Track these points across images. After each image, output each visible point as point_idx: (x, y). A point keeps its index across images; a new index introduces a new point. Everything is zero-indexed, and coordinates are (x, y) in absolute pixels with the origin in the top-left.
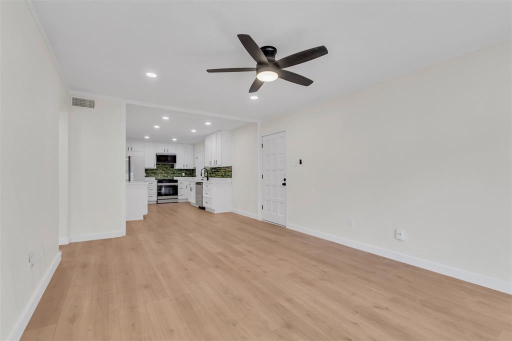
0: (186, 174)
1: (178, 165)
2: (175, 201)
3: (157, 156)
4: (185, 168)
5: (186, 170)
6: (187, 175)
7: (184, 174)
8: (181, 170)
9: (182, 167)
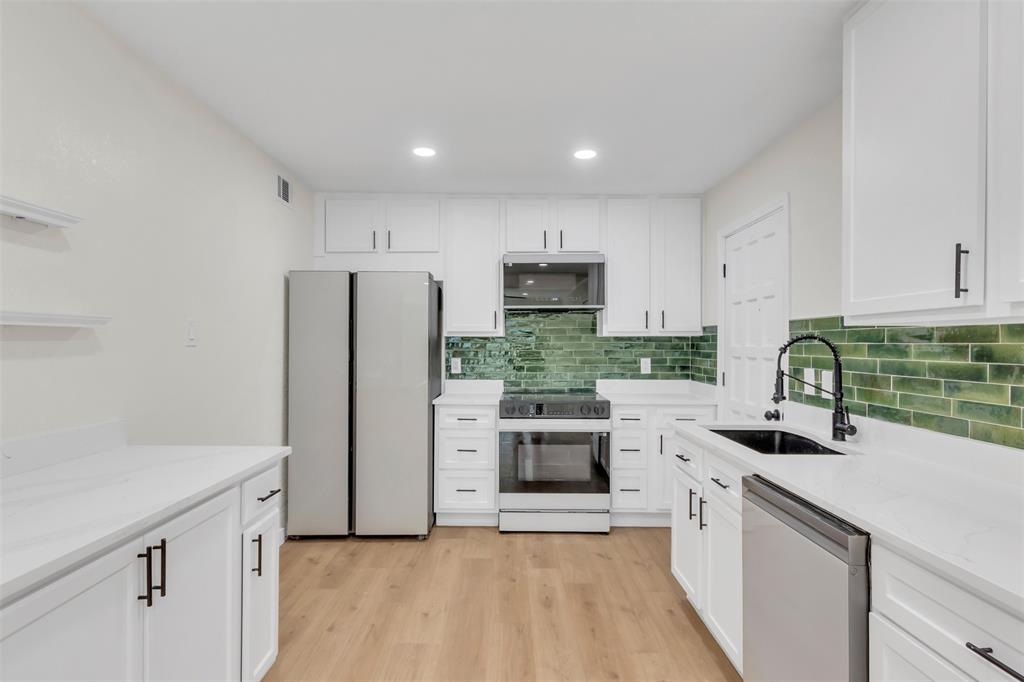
0: (657, 363)
1: (618, 319)
2: (602, 524)
3: (506, 266)
4: (655, 331)
5: (660, 342)
6: (662, 370)
7: (646, 365)
8: (630, 342)
9: (634, 328)
